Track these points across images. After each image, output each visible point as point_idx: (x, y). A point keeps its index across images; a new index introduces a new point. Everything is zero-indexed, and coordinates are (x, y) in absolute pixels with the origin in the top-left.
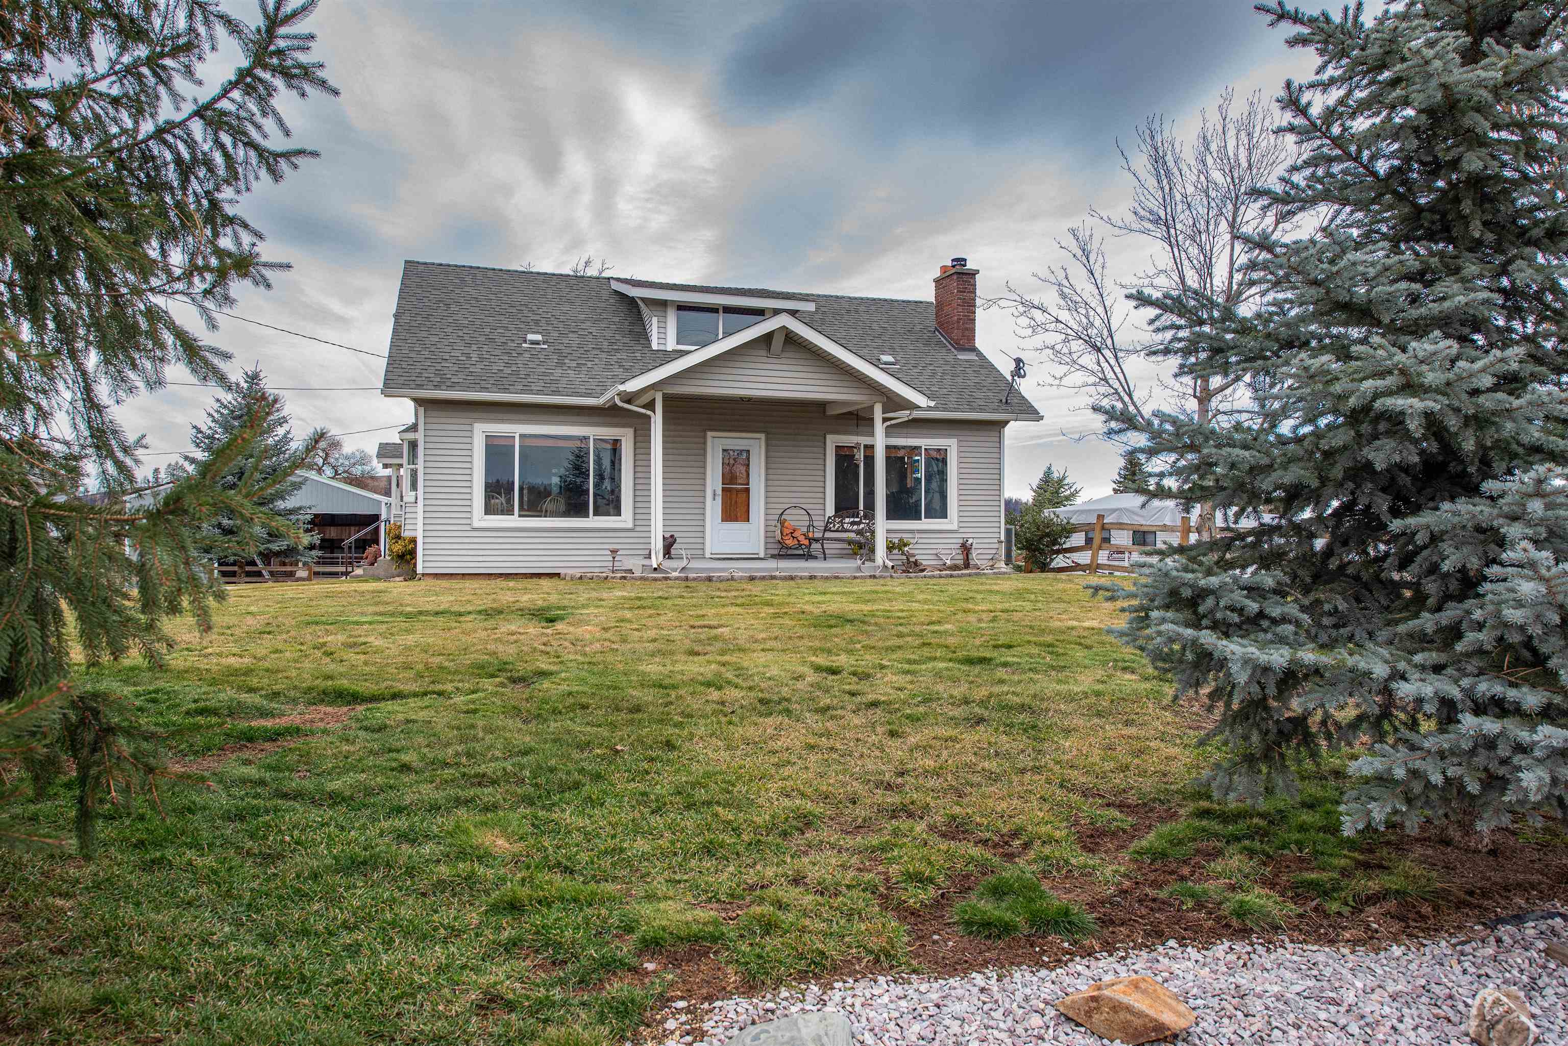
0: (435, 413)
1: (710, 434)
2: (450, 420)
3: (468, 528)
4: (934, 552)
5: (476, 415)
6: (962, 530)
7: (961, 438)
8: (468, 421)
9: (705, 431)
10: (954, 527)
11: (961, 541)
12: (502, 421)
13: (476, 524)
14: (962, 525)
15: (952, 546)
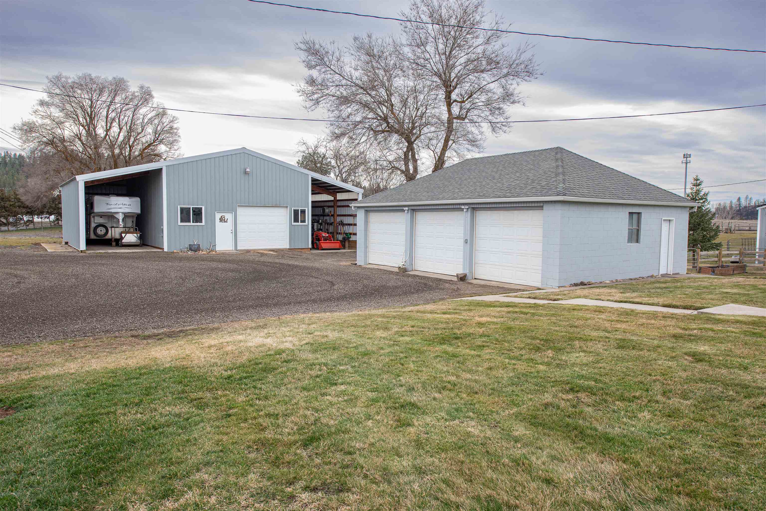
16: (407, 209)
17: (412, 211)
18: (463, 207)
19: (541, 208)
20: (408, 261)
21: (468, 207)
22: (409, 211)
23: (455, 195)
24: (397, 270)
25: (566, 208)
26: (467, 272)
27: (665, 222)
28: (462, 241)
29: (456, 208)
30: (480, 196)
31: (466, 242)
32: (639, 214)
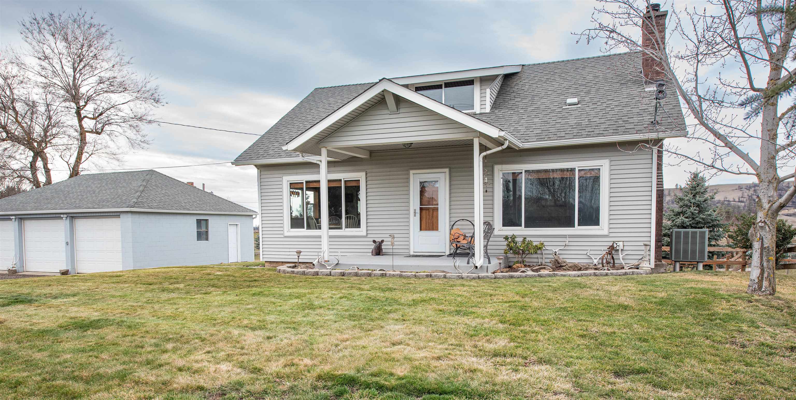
0: (266, 173)
1: (412, 172)
2: (271, 176)
3: (282, 236)
4: (585, 252)
5: (284, 172)
6: (611, 235)
7: (613, 158)
8: (280, 175)
9: (408, 170)
10: (605, 232)
11: (611, 244)
12: (297, 174)
13: (286, 234)
14: (612, 230)
15: (602, 248)
16: (14, 217)
17: (19, 219)
18: (62, 216)
19: (118, 216)
20: (18, 264)
21: (66, 216)
22: (17, 220)
23: (57, 206)
24: (7, 272)
25: (136, 217)
26: (69, 268)
27: (232, 226)
28: (64, 244)
29: (56, 217)
30: (76, 208)
31: (67, 243)
32: (207, 220)
